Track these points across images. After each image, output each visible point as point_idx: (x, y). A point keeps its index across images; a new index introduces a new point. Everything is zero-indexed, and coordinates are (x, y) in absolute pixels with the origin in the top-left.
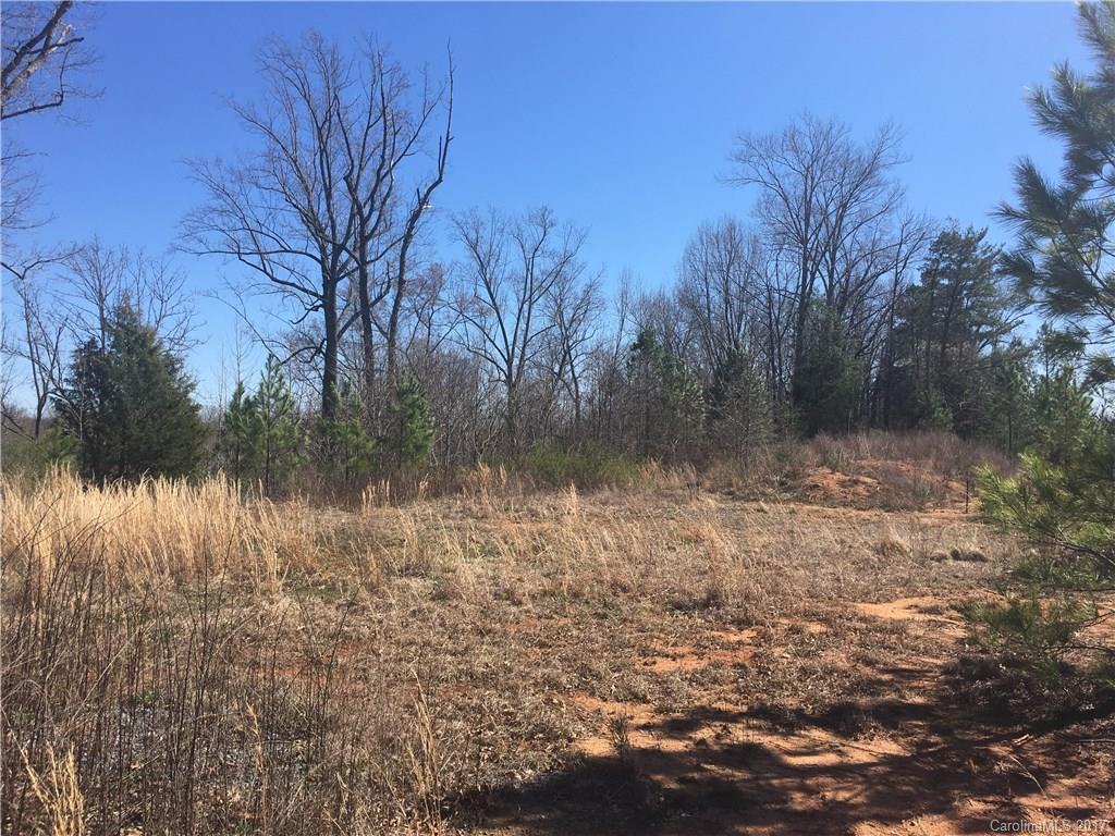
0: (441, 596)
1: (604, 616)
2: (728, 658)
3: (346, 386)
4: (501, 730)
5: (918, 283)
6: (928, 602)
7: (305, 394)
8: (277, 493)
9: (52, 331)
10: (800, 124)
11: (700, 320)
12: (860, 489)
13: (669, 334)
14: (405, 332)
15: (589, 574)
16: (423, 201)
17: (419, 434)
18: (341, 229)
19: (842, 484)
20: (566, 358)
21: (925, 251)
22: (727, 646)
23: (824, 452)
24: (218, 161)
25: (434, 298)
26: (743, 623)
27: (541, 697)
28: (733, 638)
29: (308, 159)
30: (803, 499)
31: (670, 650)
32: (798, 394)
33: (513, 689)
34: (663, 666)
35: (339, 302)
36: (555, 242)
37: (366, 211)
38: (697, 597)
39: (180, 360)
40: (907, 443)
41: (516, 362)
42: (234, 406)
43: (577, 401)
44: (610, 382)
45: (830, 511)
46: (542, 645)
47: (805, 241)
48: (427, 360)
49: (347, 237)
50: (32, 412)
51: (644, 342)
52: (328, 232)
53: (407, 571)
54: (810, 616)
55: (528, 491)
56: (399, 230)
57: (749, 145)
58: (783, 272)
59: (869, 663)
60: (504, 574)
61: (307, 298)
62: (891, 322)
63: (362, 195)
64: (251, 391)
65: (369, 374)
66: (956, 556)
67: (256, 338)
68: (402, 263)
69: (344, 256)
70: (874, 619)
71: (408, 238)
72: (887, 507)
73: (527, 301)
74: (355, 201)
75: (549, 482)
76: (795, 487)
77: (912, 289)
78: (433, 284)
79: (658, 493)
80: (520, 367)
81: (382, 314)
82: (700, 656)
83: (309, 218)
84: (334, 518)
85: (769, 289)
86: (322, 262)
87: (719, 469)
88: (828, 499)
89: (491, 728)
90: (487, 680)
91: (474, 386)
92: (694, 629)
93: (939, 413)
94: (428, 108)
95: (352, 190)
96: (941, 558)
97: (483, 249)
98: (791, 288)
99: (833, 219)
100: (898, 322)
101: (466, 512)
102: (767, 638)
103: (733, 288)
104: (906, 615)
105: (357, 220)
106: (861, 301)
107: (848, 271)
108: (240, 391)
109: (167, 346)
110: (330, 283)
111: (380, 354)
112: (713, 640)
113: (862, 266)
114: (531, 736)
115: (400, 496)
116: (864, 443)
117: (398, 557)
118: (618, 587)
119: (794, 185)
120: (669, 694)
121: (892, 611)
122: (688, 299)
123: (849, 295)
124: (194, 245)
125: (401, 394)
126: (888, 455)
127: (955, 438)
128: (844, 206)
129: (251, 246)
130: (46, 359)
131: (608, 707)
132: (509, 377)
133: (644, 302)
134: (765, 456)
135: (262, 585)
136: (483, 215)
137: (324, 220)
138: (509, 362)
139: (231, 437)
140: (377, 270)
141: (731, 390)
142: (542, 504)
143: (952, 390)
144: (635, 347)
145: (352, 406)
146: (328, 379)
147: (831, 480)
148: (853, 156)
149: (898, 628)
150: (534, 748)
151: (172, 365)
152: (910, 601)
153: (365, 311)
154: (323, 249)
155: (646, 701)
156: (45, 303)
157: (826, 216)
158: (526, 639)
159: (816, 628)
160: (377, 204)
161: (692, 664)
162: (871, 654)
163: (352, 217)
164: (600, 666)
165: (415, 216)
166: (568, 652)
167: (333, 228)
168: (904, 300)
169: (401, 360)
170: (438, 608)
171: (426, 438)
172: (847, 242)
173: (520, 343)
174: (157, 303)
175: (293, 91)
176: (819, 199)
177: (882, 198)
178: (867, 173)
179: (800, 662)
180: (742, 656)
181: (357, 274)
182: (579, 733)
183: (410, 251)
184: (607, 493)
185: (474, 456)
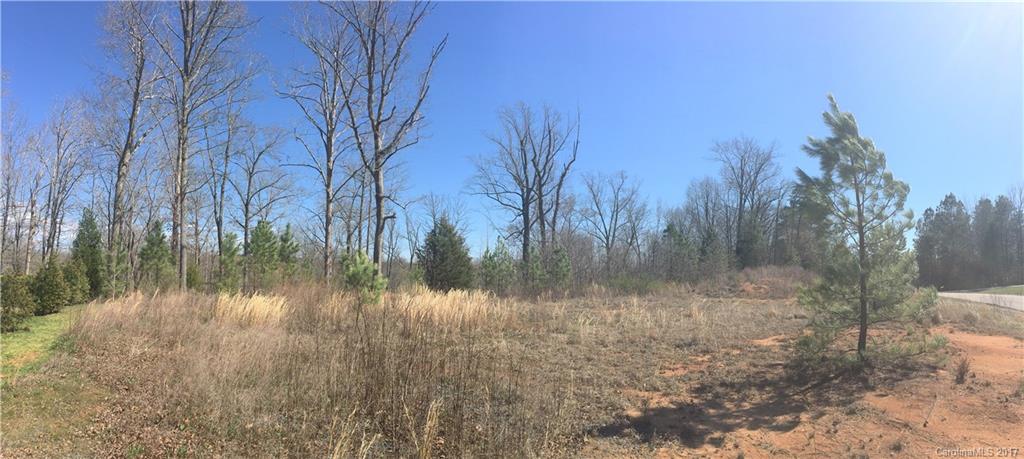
0: (570, 343)
1: (644, 352)
2: (696, 368)
3: (533, 248)
4: (594, 405)
5: (788, 205)
6: (782, 337)
7: (515, 251)
8: (502, 295)
9: (416, 229)
10: (739, 139)
11: (695, 220)
12: (762, 290)
13: (681, 225)
14: (559, 226)
15: (639, 333)
16: (567, 169)
17: (565, 269)
18: (531, 180)
19: (754, 288)
20: (633, 236)
21: (790, 193)
22: (697, 363)
23: (747, 275)
24: (480, 156)
25: (572, 209)
26: (705, 352)
27: (612, 390)
28: (700, 359)
29: (517, 153)
30: (739, 296)
31: (672, 367)
32: (738, 251)
33: (600, 386)
34: (669, 374)
35: (530, 214)
36: (628, 185)
37: (542, 174)
38: (686, 342)
39: (464, 239)
40: (782, 270)
41: (611, 238)
42: (485, 257)
43: (639, 255)
44: (654, 247)
45: (749, 301)
46: (615, 366)
47: (741, 186)
48: (570, 237)
49: (534, 184)
50: (409, 261)
51: (669, 229)
52: (525, 183)
53: (557, 330)
54: (734, 347)
55: (615, 296)
56: (556, 181)
57: (718, 145)
58: (732, 199)
59: (755, 366)
60: (601, 333)
61: (516, 211)
62: (777, 220)
63: (540, 168)
64: (492, 252)
65: (543, 242)
66: (796, 317)
67: (495, 228)
68: (558, 195)
69: (532, 193)
70: (759, 346)
71: (560, 185)
72: (773, 298)
73: (616, 212)
74: (537, 170)
75: (625, 290)
76: (735, 291)
77: (786, 207)
78: (571, 203)
79: (675, 296)
80: (613, 241)
81: (549, 217)
82: (685, 368)
83: (517, 178)
84: (527, 306)
85: (726, 206)
86: (522, 196)
87: (703, 284)
88: (748, 295)
89: (589, 404)
90: (589, 382)
91: (591, 249)
92: (684, 356)
93: (796, 258)
94: (569, 131)
95: (536, 165)
96: (790, 318)
97: (595, 188)
98: (735, 206)
99: (753, 178)
100: (780, 221)
101: (586, 305)
102: (714, 358)
103: (710, 205)
104: (773, 343)
105: (538, 178)
106: (765, 210)
107: (759, 199)
108: (488, 251)
109: (459, 232)
110: (526, 204)
111: (548, 235)
112: (691, 361)
113: (765, 198)
114: (606, 409)
115: (556, 297)
116: (765, 271)
117: (553, 324)
118: (652, 338)
119: (736, 163)
120: (669, 387)
121: (766, 342)
122: (689, 210)
123: (760, 208)
124: (470, 191)
125: (556, 252)
126: (774, 275)
127: (801, 268)
128: (757, 173)
129: (493, 191)
130: (414, 239)
131: (641, 394)
132: (607, 244)
133: (670, 212)
134: (723, 278)
135: (495, 334)
136: (596, 174)
137: (523, 178)
138: (607, 238)
139: (484, 271)
140: (547, 199)
141: (708, 249)
142: (621, 300)
143: (801, 249)
144: (665, 231)
145: (536, 257)
146: (525, 245)
147: (749, 287)
148: (760, 153)
149: (768, 349)
150: (607, 414)
151: (461, 241)
152: (774, 337)
153: (541, 217)
154: (522, 190)
155: (658, 390)
156: (414, 218)
157: (750, 178)
158: (608, 363)
159: (736, 352)
160: (547, 170)
161: (681, 372)
162: (755, 362)
163: (536, 176)
164: (640, 375)
165: (564, 175)
166: (626, 369)
167: (527, 181)
168: (782, 212)
169: (558, 239)
170: (569, 348)
171: (568, 271)
172: (759, 187)
173: (612, 230)
174: (456, 216)
175: (510, 126)
176: (747, 169)
177: (773, 170)
178: (767, 158)
179: (727, 368)
180: (703, 367)
181: (538, 201)
182: (627, 407)
183: (562, 190)
184: (651, 296)
185: (591, 280)
